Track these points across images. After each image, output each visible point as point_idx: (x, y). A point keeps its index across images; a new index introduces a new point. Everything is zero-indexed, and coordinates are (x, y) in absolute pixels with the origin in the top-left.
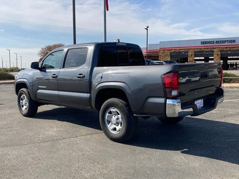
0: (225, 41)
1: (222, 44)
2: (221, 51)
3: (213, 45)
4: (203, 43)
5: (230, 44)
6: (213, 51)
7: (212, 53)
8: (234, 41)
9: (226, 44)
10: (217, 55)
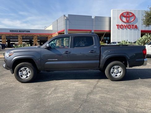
0: (24, 31)
1: (23, 33)
2: (22, 37)
3: (17, 33)
4: (11, 31)
5: (27, 33)
6: (18, 37)
7: (17, 37)
8: (29, 31)
9: (25, 32)
10: (20, 39)
